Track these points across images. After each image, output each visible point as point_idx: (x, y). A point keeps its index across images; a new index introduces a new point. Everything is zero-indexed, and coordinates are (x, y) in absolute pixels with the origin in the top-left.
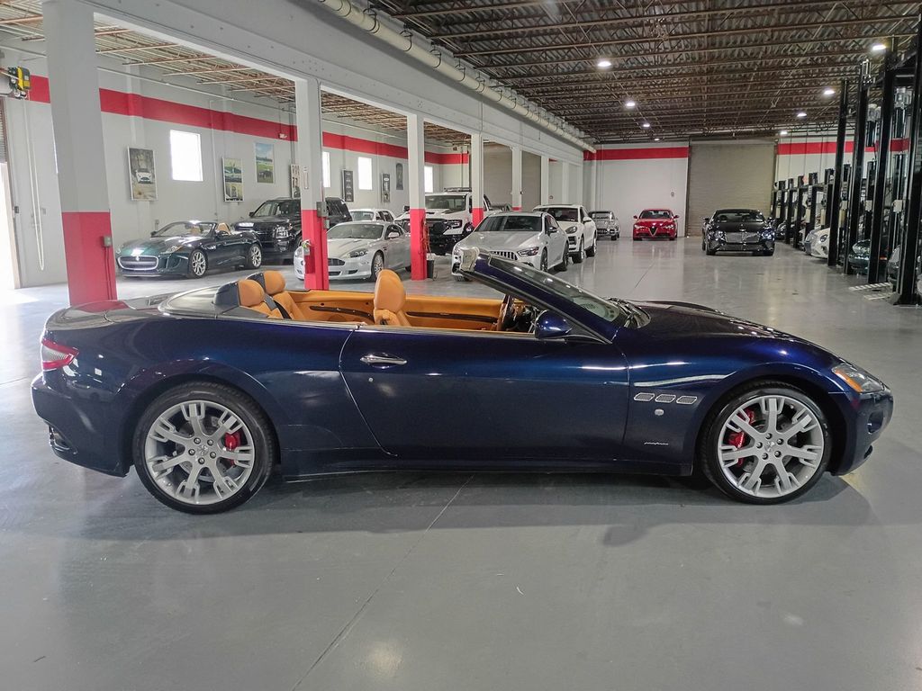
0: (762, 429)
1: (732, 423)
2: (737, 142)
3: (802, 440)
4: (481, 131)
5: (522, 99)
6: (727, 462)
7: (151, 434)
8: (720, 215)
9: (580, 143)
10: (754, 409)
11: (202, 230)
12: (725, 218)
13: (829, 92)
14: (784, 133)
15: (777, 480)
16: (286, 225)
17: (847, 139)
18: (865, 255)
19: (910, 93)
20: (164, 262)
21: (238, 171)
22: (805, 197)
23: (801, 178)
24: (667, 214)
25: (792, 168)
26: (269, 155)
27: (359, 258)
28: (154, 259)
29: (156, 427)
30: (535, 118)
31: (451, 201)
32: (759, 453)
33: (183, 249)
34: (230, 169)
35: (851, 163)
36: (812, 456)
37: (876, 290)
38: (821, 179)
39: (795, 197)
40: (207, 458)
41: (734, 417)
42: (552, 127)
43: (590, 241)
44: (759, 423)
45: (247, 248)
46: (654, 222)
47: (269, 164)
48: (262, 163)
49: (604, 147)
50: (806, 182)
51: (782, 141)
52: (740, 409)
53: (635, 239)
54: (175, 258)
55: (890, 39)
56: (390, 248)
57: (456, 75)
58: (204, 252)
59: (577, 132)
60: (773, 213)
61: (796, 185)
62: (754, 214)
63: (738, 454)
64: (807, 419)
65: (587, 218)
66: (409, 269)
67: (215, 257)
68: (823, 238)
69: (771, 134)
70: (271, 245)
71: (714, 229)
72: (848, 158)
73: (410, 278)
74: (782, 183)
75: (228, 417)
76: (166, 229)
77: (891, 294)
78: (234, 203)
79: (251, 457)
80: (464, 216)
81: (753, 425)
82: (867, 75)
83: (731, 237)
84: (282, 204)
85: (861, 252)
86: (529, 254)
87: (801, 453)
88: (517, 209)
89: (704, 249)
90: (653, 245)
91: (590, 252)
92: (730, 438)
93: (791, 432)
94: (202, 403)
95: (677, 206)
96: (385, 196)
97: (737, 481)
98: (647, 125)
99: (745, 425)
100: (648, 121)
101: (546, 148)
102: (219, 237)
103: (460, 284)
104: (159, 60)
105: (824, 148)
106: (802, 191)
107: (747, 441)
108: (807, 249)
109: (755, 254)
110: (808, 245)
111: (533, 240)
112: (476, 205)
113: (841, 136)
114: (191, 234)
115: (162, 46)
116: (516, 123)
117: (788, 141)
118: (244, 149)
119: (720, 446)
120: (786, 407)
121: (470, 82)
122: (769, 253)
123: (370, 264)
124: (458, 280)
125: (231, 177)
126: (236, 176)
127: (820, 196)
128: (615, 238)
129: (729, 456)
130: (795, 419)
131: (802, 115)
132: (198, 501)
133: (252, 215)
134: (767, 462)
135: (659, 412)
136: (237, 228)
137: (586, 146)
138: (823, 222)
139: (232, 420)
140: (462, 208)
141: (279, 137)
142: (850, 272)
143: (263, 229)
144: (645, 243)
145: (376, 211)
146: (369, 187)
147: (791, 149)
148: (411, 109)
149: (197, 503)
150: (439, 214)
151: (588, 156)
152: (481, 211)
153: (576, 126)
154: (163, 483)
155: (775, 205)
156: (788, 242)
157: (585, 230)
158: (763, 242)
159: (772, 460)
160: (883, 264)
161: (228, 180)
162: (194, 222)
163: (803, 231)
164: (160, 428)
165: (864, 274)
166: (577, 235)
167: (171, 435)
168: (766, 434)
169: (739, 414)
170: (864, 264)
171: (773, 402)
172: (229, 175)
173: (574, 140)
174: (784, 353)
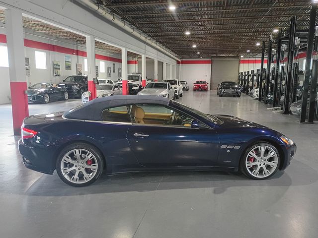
0: (259, 156)
1: (250, 154)
2: (227, 59)
3: (271, 159)
4: (145, 54)
5: (158, 43)
6: (248, 167)
7: (63, 160)
8: (223, 84)
9: (176, 58)
10: (257, 150)
11: (47, 87)
12: (224, 84)
13: (258, 44)
14: (242, 57)
15: (264, 172)
16: (77, 85)
17: (265, 59)
18: (271, 98)
19: (286, 46)
20: (34, 98)
21: (59, 66)
22: (250, 78)
23: (248, 72)
24: (204, 82)
25: (245, 68)
26: (69, 60)
28: (31, 97)
29: (65, 158)
30: (162, 50)
31: (134, 77)
32: (258, 164)
33: (41, 93)
34: (56, 65)
35: (266, 68)
36: (274, 164)
37: (276, 109)
38: (255, 72)
39: (246, 78)
40: (81, 168)
41: (251, 153)
42: (168, 53)
43: (181, 91)
44: (258, 154)
45: (63, 93)
46: (200, 85)
47: (70, 63)
48: (67, 63)
49: (183, 60)
50: (250, 73)
51: (241, 59)
52: (253, 150)
53: (194, 91)
54: (38, 96)
55: (280, 29)
57: (138, 35)
58: (49, 94)
59: (174, 54)
60: (239, 83)
61: (247, 74)
62: (234, 83)
63: (252, 164)
64: (273, 153)
65: (180, 84)
67: (52, 96)
68: (257, 92)
69: (238, 57)
70: (72, 92)
71: (222, 88)
72: (265, 66)
74: (242, 73)
75: (89, 154)
76: (34, 86)
77: (281, 111)
78: (57, 77)
79: (96, 167)
80: (139, 82)
81: (256, 155)
82: (271, 39)
83: (227, 91)
84: (75, 77)
85: (270, 97)
87: (271, 164)
88: (156, 80)
89: (218, 94)
90: (200, 93)
91: (181, 95)
92: (250, 159)
93: (268, 157)
94: (81, 150)
95: (208, 80)
96: (109, 75)
97: (251, 172)
98: (199, 53)
99: (254, 155)
100: (199, 51)
101: (165, 60)
102: (54, 89)
104: (32, 27)
105: (255, 62)
106: (249, 76)
107: (255, 160)
108: (251, 95)
109: (234, 96)
110: (252, 94)
111: (165, 92)
112: (143, 79)
113: (263, 58)
114: (43, 88)
115: (35, 22)
116: (156, 51)
117: (243, 59)
118: (61, 58)
119: (246, 162)
120: (267, 149)
121: (143, 38)
122: (239, 96)
125: (56, 68)
126: (58, 67)
127: (255, 78)
128: (187, 90)
129: (249, 165)
130: (269, 153)
131: (248, 51)
132: (78, 182)
133: (64, 81)
134: (261, 166)
135: (228, 151)
136: (59, 86)
137: (178, 59)
138: (256, 86)
139: (90, 155)
140: (138, 80)
141: (73, 54)
142: (266, 103)
143: (68, 86)
144: (197, 92)
145: (107, 80)
146: (104, 72)
147: (244, 62)
148: (124, 47)
149: (78, 183)
150: (130, 82)
151: (178, 62)
152: (145, 81)
153: (174, 52)
154: (66, 177)
155: (239, 80)
156: (244, 92)
157: (180, 87)
158: (237, 92)
159: (262, 166)
160: (278, 101)
161: (55, 69)
162: (44, 84)
163: (249, 89)
164: (66, 158)
165: (271, 104)
166: (177, 89)
167: (70, 160)
168: (260, 158)
169: (252, 152)
170: (272, 100)
171: (262, 148)
172: (56, 67)
173: (174, 57)
174: (263, 131)
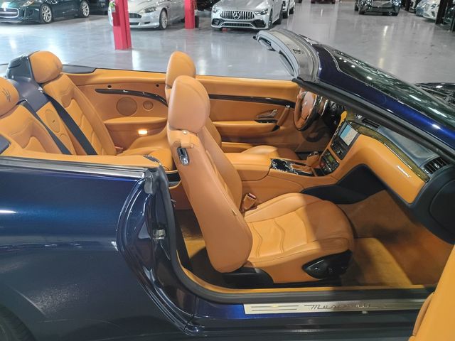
20: (22, 14)
27: (151, 14)
28: (17, 11)
33: (35, 3)
43: (292, 3)
45: (79, 3)
53: (312, 2)
54: (30, 10)
56: (171, 6)
58: (50, 6)
66: (183, 21)
68: (433, 6)
70: (95, 2)
73: (184, 27)
86: (262, 13)
89: (357, 10)
91: (291, 12)
103: (216, 33)
111: (264, 4)
123: (159, 17)
124: (215, 30)
144: (317, 5)
158: (393, 7)
